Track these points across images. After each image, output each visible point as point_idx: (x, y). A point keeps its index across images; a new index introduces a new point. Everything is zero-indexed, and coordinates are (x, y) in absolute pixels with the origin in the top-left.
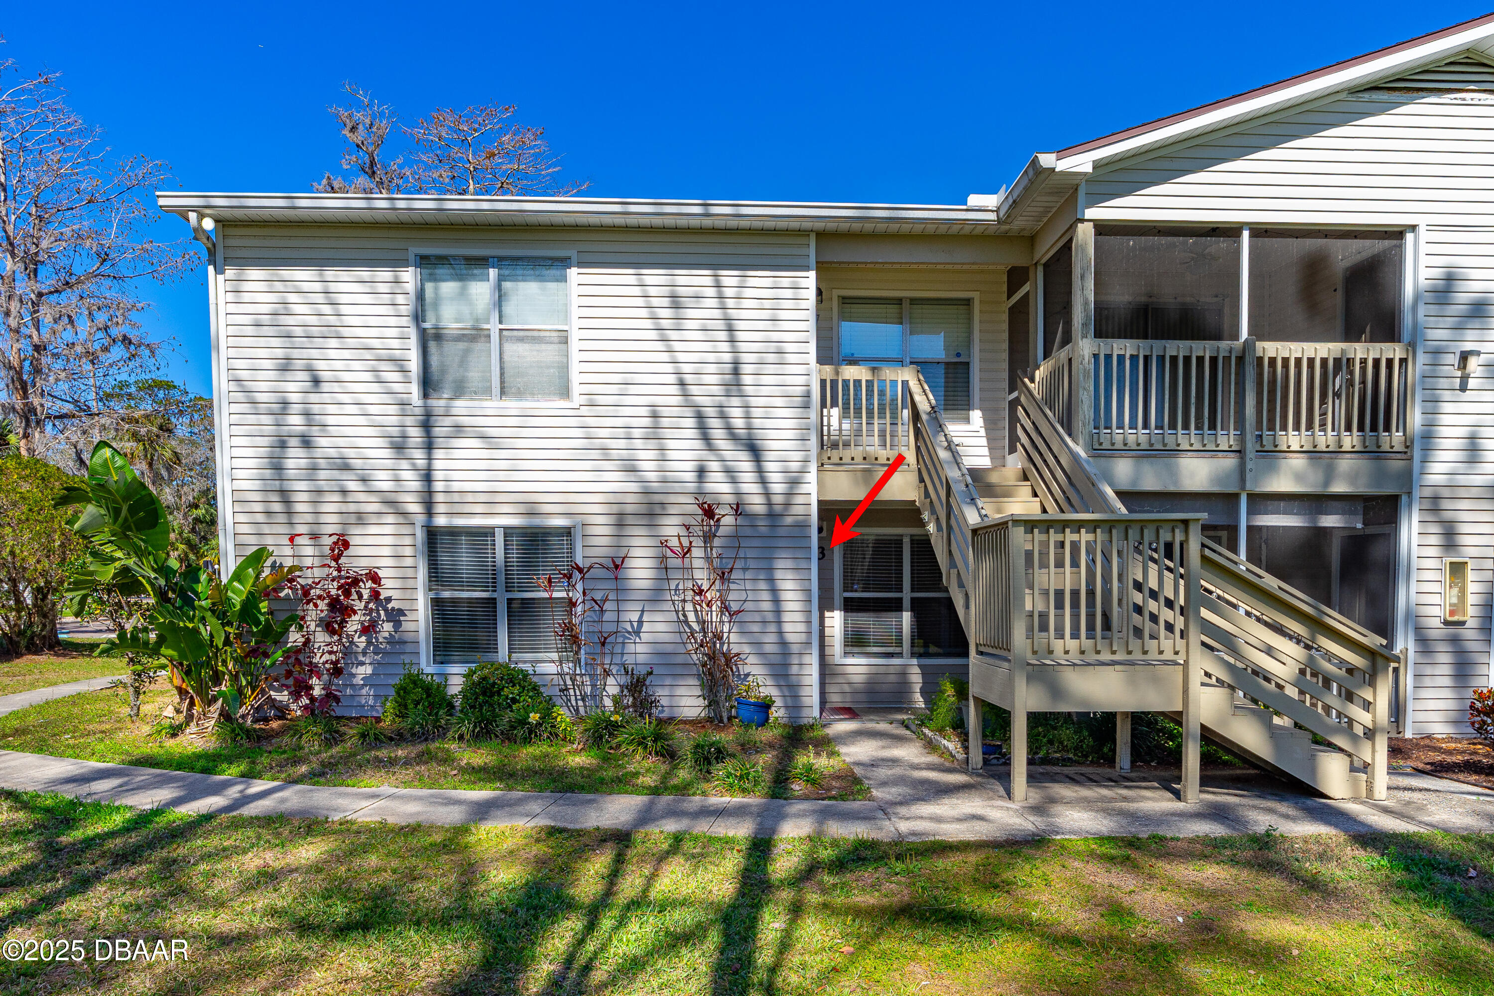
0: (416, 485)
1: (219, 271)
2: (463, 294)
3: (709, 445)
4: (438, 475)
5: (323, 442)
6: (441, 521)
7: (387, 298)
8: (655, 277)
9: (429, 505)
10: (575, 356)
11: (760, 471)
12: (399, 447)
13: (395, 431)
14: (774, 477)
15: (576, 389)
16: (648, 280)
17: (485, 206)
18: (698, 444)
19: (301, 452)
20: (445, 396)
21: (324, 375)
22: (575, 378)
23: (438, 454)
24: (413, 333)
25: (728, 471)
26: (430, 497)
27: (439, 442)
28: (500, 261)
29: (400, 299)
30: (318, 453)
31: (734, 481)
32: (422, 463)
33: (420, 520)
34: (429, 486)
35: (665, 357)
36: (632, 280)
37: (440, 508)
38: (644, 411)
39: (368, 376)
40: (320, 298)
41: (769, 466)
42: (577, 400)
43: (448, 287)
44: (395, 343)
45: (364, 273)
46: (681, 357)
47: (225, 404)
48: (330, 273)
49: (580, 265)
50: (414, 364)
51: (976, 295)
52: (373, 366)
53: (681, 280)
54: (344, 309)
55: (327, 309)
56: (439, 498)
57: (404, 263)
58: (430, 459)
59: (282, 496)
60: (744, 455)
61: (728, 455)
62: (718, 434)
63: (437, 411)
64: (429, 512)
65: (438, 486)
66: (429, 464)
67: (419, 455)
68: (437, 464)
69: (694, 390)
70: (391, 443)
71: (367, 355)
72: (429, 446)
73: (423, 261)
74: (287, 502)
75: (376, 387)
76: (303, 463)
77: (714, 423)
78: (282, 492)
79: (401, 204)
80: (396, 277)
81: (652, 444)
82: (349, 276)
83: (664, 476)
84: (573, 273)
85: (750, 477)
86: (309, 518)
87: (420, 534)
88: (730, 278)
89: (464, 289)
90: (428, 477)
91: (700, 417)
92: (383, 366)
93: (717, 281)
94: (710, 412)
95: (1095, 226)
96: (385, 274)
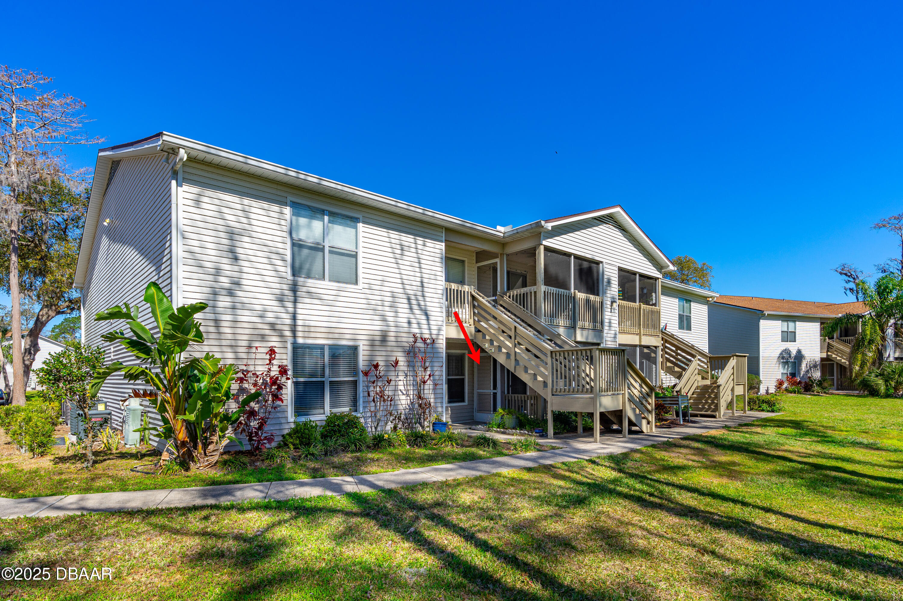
0: (288, 322)
1: (179, 185)
2: (309, 226)
3: (412, 311)
4: (299, 317)
5: (240, 293)
6: (300, 341)
7: (276, 221)
8: (394, 235)
9: (294, 331)
10: (360, 265)
11: (429, 324)
12: (281, 300)
13: (278, 292)
14: (433, 327)
15: (361, 280)
16: (392, 236)
17: (339, 187)
18: (407, 311)
19: (228, 299)
20: (303, 276)
21: (241, 257)
22: (361, 275)
23: (299, 305)
24: (288, 241)
25: (418, 324)
26: (295, 328)
27: (300, 299)
28: (332, 214)
29: (283, 222)
30: (237, 299)
31: (420, 328)
32: (291, 310)
33: (290, 340)
34: (295, 322)
35: (397, 271)
36: (385, 234)
37: (299, 334)
38: (389, 294)
39: (265, 261)
40: (240, 213)
41: (432, 322)
42: (361, 285)
43: (303, 221)
44: (280, 245)
45: (265, 205)
46: (403, 272)
47: (180, 264)
48: (246, 201)
49: (364, 222)
50: (289, 258)
51: (466, 259)
52: (268, 255)
53: (403, 238)
54: (254, 222)
55: (244, 220)
56: (299, 328)
57: (286, 204)
58: (295, 308)
59: (216, 323)
60: (424, 317)
61: (418, 316)
62: (415, 307)
63: (300, 283)
64: (295, 337)
65: (299, 322)
66: (295, 311)
67: (290, 305)
68: (299, 311)
69: (407, 287)
70: (276, 298)
71: (265, 249)
72: (295, 302)
73: (294, 205)
74: (217, 327)
75: (269, 267)
76: (228, 304)
77: (414, 302)
78: (216, 321)
79: (302, 176)
80: (281, 210)
81: (393, 309)
82: (256, 204)
83: (397, 324)
84: (360, 225)
85: (426, 327)
86: (230, 336)
87: (289, 346)
88: (420, 241)
89: (310, 223)
90: (294, 318)
91: (409, 299)
92: (273, 256)
93: (416, 241)
94: (413, 297)
95: (544, 248)
96: (276, 208)
